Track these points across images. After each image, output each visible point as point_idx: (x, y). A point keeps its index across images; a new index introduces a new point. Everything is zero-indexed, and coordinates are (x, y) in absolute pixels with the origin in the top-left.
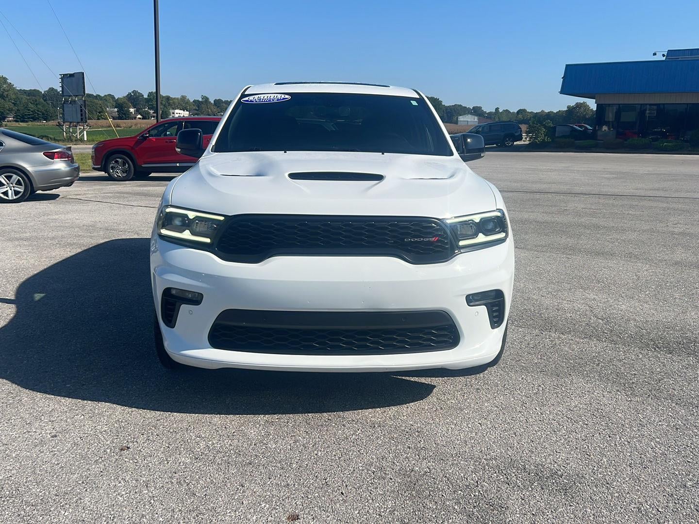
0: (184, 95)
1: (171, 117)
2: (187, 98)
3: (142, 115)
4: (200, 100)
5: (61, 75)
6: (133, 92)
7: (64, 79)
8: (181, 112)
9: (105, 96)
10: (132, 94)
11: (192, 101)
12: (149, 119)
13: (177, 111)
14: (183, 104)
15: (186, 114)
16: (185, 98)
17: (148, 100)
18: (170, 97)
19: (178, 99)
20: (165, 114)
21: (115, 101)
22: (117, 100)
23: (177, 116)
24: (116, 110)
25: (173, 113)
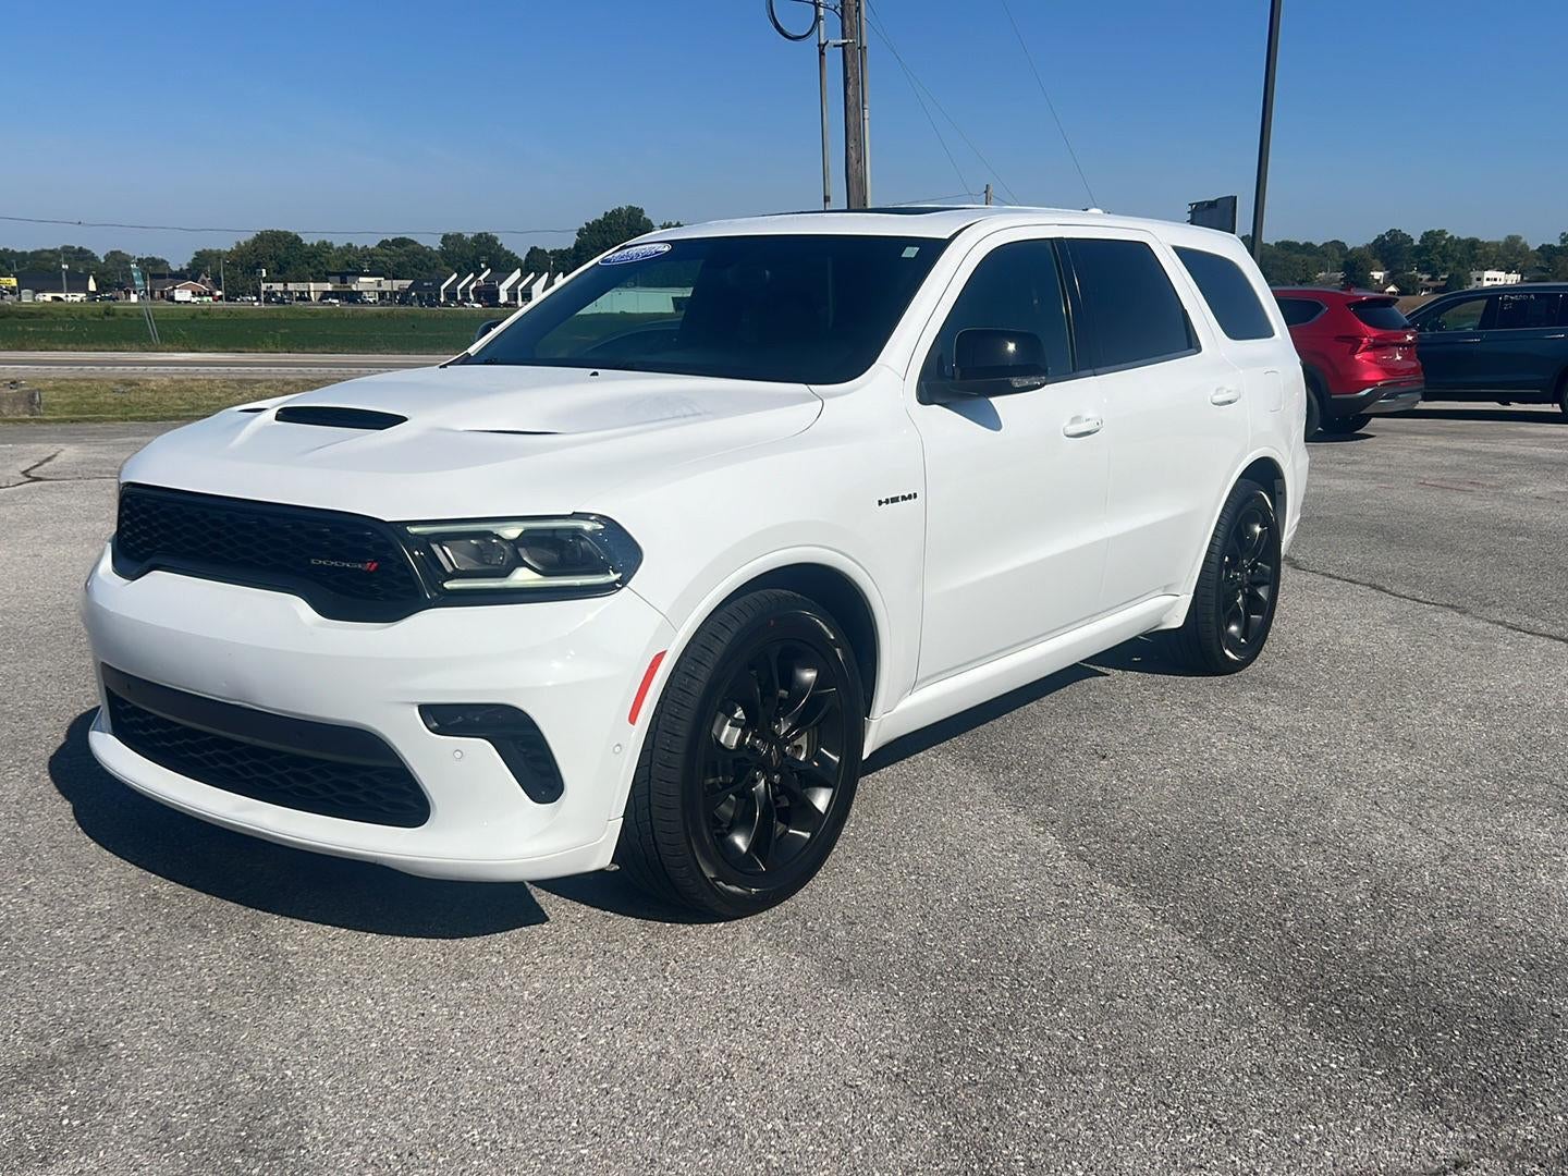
0: (1515, 234)
1: (1471, 288)
2: (1523, 241)
3: (1397, 286)
4: (1557, 244)
5: (1191, 205)
6: (1388, 234)
7: (1196, 214)
8: (1501, 275)
9: (1325, 244)
10: (1387, 238)
11: (1534, 246)
12: (1415, 294)
13: (1488, 274)
14: (1508, 254)
15: (1513, 279)
16: (1518, 242)
17: (1420, 251)
18: (1478, 240)
19: (1497, 244)
20: (1457, 280)
21: (1345, 256)
22: (1351, 251)
23: (1486, 284)
24: (1340, 275)
25: (1479, 279)
